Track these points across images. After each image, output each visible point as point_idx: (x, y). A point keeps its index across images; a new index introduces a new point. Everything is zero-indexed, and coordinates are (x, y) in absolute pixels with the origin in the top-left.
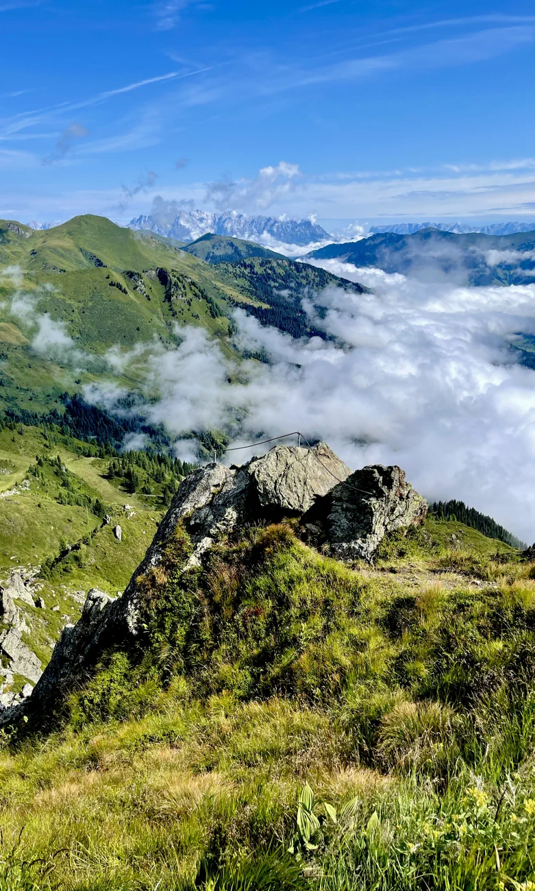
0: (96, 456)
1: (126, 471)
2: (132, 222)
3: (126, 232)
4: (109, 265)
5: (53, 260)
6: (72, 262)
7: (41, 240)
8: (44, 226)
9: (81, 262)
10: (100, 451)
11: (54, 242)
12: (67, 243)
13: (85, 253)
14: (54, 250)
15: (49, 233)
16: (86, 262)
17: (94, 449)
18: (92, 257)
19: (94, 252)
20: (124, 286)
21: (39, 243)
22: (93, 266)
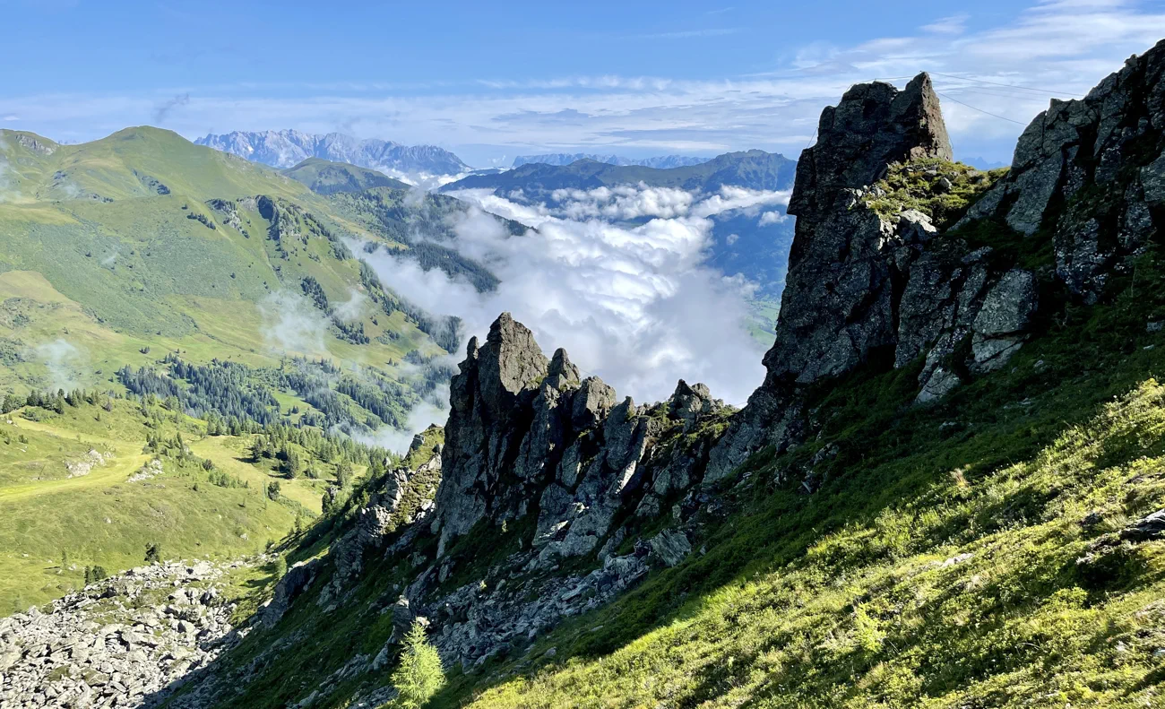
0: (227, 433)
1: (278, 449)
4: (179, 192)
5: (93, 185)
6: (122, 188)
7: (72, 158)
9: (136, 189)
11: (93, 162)
12: (113, 163)
13: (143, 178)
14: (93, 172)
15: (83, 149)
16: (143, 188)
18: (153, 183)
20: (210, 219)
21: (67, 163)
22: (153, 193)
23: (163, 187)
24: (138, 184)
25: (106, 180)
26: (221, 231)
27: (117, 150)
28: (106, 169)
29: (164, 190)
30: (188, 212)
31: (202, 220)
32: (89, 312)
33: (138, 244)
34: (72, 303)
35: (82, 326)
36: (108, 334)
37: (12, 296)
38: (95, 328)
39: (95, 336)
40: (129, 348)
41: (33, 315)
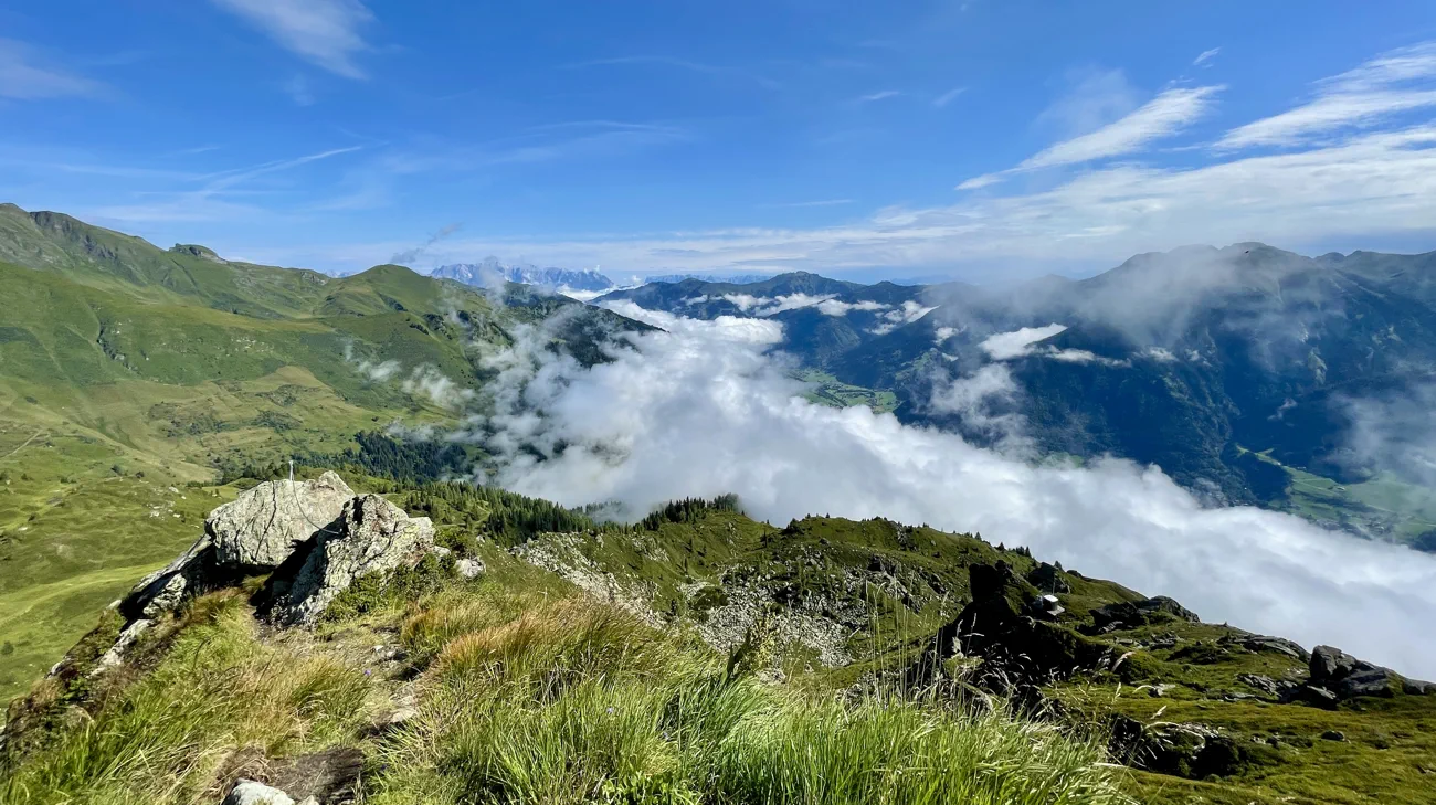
0: (392, 491)
1: (425, 503)
2: (434, 272)
3: (427, 279)
4: (409, 308)
5: (350, 305)
6: (370, 307)
7: (338, 287)
8: (342, 274)
9: (381, 307)
10: (396, 486)
11: (351, 289)
12: (366, 289)
13: (385, 299)
14: (352, 296)
15: (347, 280)
16: (386, 307)
17: (391, 485)
18: (392, 303)
19: (395, 297)
20: (425, 328)
21: (335, 290)
22: (393, 309)
23: (399, 305)
24: (382, 303)
25: (361, 301)
26: (432, 335)
27: (369, 281)
28: (360, 294)
29: (400, 308)
30: (410, 323)
31: (419, 327)
32: (337, 393)
33: (375, 345)
34: (327, 387)
35: (334, 403)
36: (351, 408)
37: (285, 383)
38: (342, 404)
39: (342, 410)
40: (365, 418)
41: (299, 397)
